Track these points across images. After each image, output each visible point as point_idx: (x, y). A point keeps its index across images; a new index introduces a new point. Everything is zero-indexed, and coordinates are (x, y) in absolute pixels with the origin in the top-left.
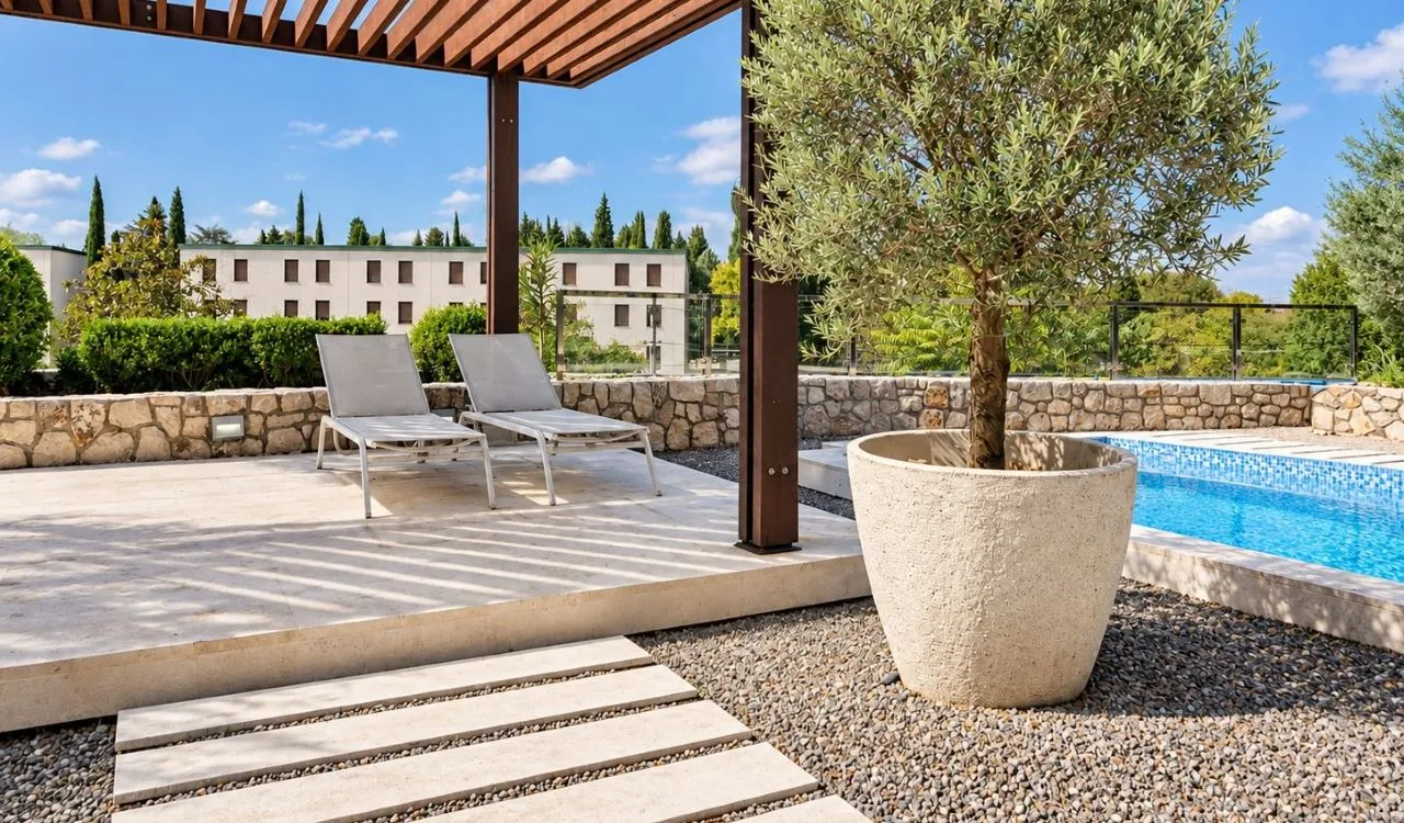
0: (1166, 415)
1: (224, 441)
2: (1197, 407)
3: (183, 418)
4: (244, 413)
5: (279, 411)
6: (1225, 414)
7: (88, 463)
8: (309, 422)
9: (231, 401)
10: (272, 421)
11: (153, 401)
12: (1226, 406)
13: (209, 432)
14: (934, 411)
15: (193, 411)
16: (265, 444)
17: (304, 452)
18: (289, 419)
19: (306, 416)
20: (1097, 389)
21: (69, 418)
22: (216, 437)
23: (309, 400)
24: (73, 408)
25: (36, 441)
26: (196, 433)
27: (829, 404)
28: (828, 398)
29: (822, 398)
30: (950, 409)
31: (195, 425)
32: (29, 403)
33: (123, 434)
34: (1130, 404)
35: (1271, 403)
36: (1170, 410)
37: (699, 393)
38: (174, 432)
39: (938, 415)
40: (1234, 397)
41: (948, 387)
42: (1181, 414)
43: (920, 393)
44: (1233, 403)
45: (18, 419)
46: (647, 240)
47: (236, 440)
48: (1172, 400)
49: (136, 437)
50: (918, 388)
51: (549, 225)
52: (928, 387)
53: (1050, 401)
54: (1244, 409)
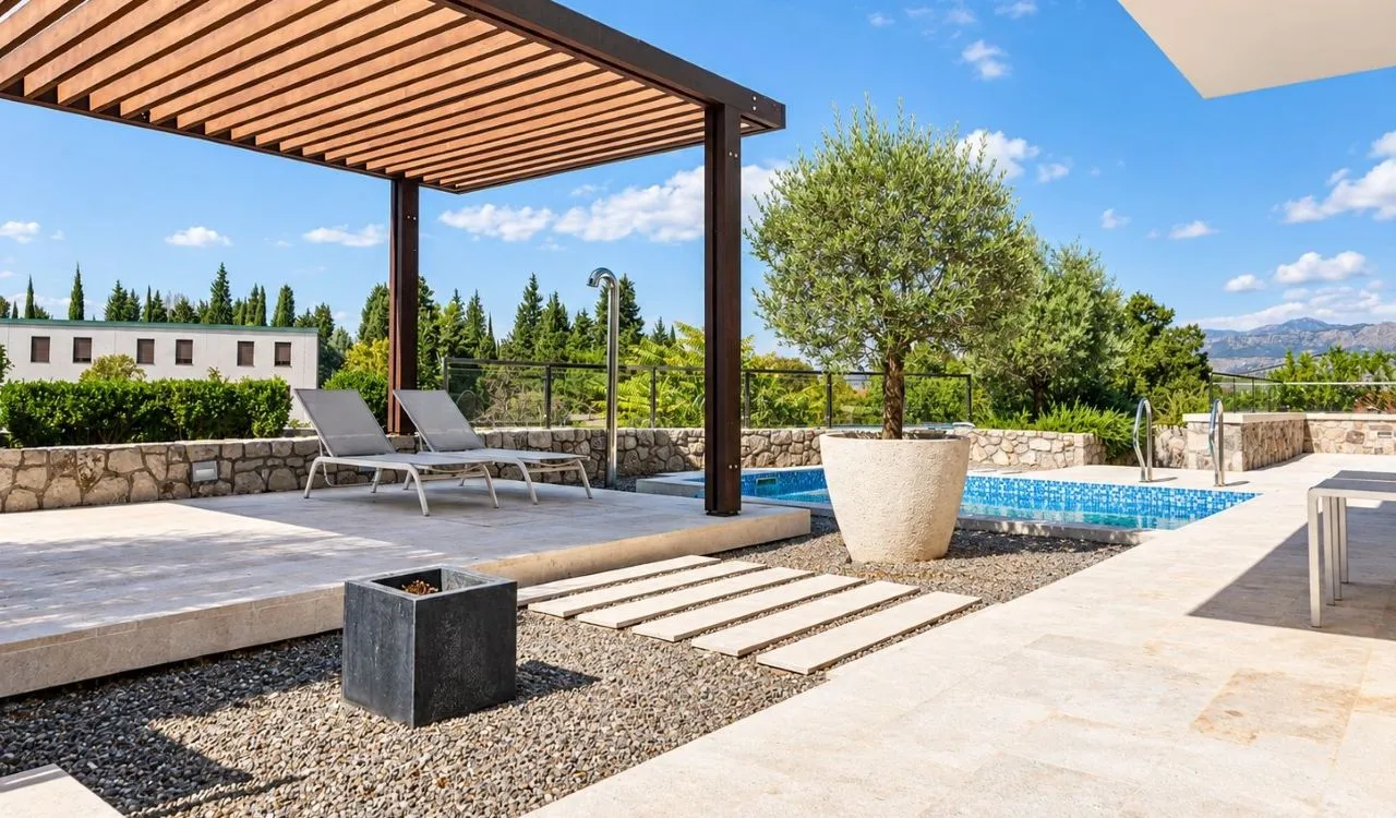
1: (202, 483)
3: (168, 464)
4: (219, 458)
5: (244, 458)
7: (90, 505)
8: (268, 467)
9: (207, 449)
10: (239, 465)
11: (144, 450)
13: (190, 474)
15: (176, 458)
16: (233, 485)
17: (263, 492)
18: (253, 464)
19: (265, 462)
21: (75, 465)
22: (196, 479)
23: (267, 449)
24: (79, 456)
25: (47, 486)
26: (179, 477)
27: (640, 449)
28: (639, 444)
29: (634, 444)
31: (179, 471)
32: (40, 452)
33: (120, 479)
38: (161, 476)
43: (703, 440)
45: (31, 466)
46: (267, 316)
47: (211, 482)
49: (131, 481)
50: (701, 437)
51: (149, 297)
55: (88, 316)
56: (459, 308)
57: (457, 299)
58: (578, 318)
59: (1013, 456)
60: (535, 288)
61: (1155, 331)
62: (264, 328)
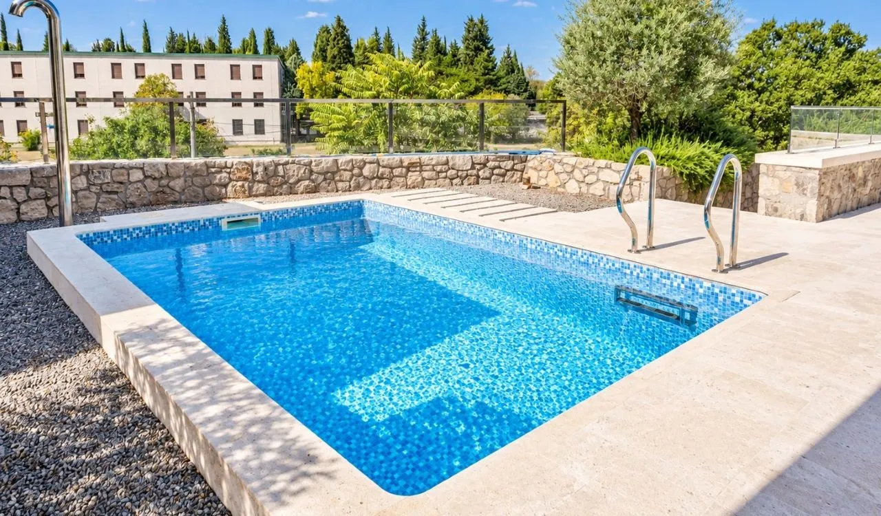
0: (423, 178)
2: (446, 172)
6: (467, 176)
12: (467, 171)
14: (240, 183)
20: (371, 163)
27: (149, 181)
28: (146, 177)
29: (142, 177)
30: (254, 181)
34: (397, 172)
35: (500, 167)
36: (425, 174)
37: (26, 179)
39: (243, 186)
40: (473, 164)
41: (251, 165)
42: (435, 177)
43: (228, 170)
44: (473, 168)
46: (259, 48)
48: (428, 168)
50: (226, 167)
52: (234, 167)
53: (336, 172)
54: (481, 173)
55: (153, 51)
56: (377, 41)
57: (377, 34)
58: (451, 46)
59: (582, 185)
60: (424, 25)
61: (850, 53)
62: (257, 56)
